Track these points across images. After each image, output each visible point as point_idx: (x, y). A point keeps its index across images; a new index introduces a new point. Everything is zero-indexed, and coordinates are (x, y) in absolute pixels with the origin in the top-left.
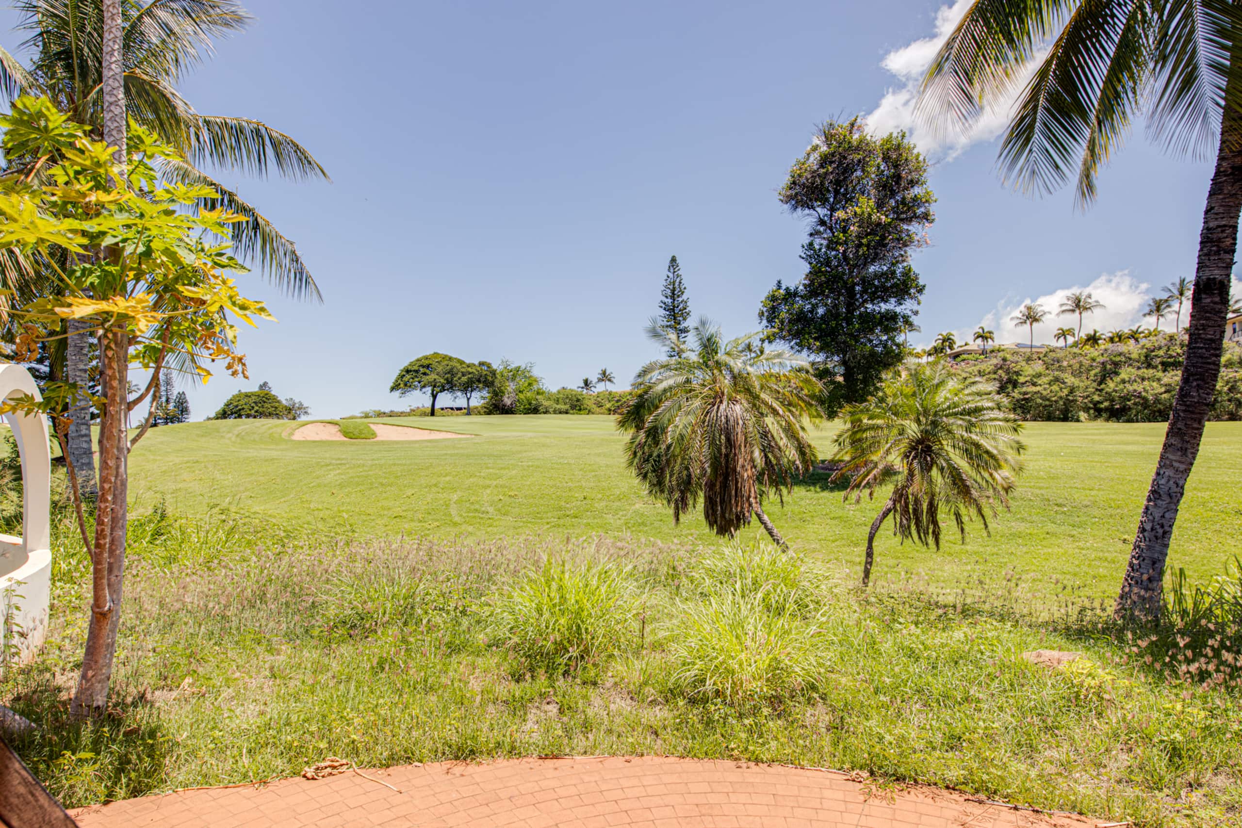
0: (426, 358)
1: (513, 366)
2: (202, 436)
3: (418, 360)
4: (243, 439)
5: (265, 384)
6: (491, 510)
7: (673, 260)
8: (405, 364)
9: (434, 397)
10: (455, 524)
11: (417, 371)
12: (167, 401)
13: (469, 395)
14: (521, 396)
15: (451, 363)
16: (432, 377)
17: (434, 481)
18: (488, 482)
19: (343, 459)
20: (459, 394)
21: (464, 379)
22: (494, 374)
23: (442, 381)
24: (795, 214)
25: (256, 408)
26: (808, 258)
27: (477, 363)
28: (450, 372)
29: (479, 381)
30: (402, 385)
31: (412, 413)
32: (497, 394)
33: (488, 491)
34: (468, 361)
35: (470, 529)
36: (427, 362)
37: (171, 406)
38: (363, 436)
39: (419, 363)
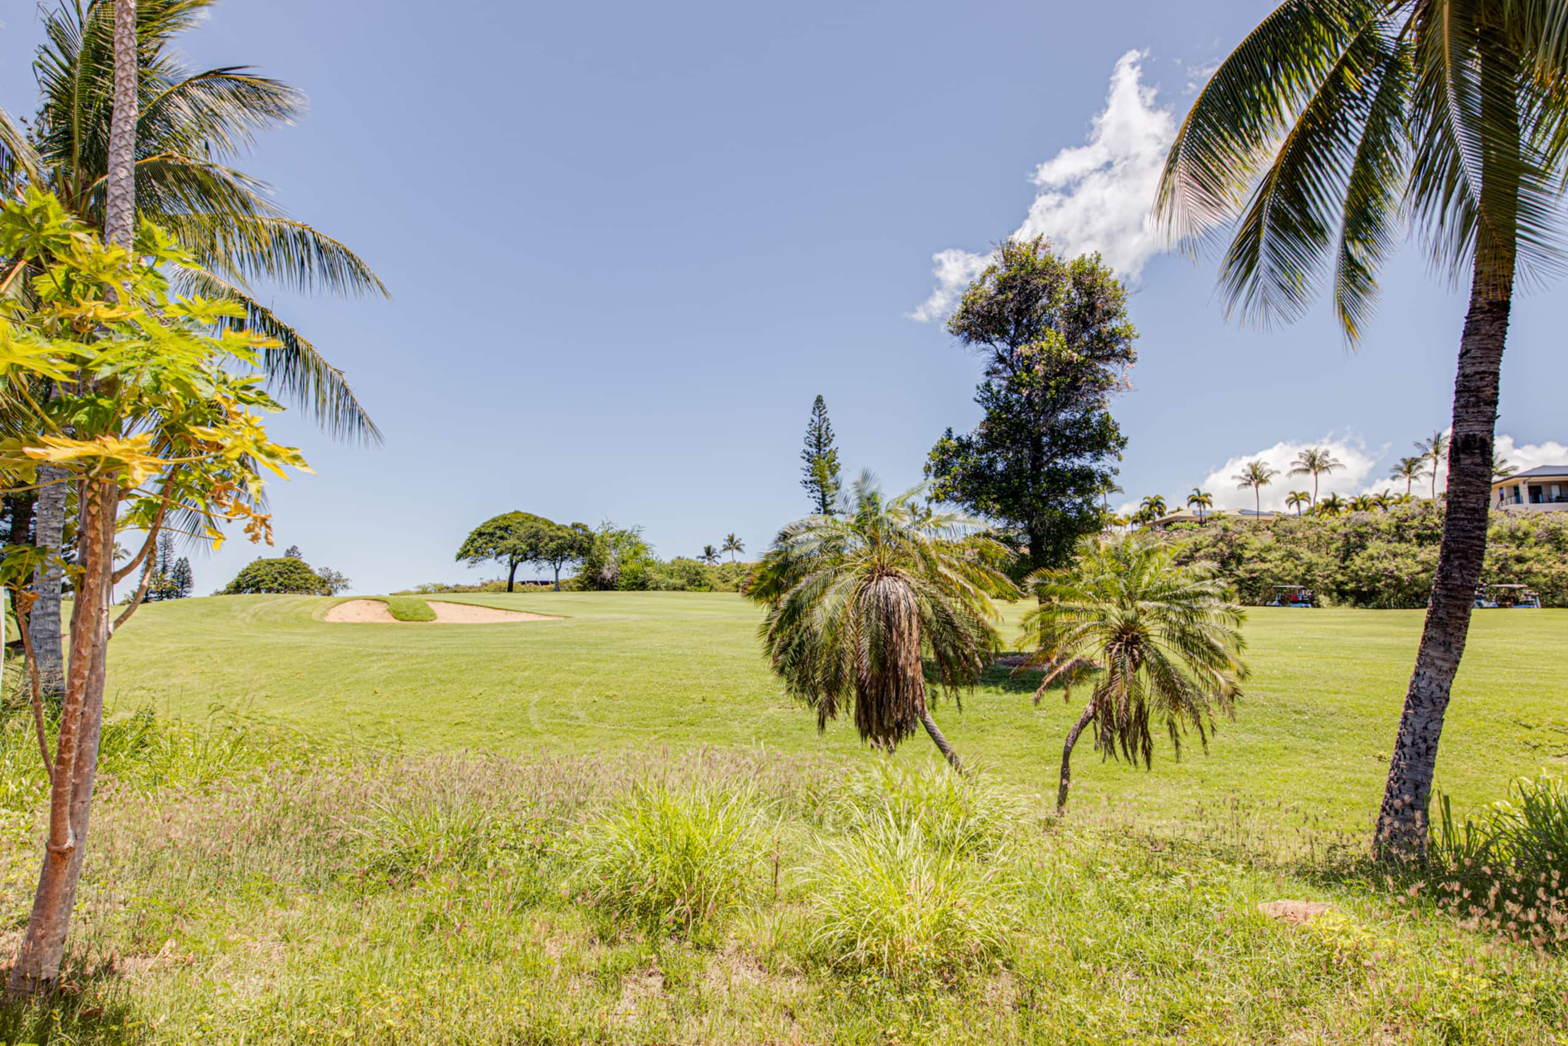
0: (504, 518)
1: (616, 529)
2: (208, 616)
3: (494, 520)
4: (260, 620)
5: (294, 549)
6: (582, 714)
7: (819, 400)
8: (476, 524)
9: (514, 567)
10: (535, 734)
11: (492, 535)
12: (164, 570)
13: (558, 565)
14: (624, 568)
15: (536, 525)
16: (511, 542)
17: (509, 677)
18: (579, 678)
19: (391, 647)
20: (545, 564)
21: (552, 545)
22: (592, 539)
23: (524, 547)
24: (968, 348)
25: (281, 580)
26: (983, 401)
27: (569, 525)
28: (535, 535)
29: (571, 548)
30: (472, 552)
31: (484, 587)
32: (595, 565)
33: (579, 691)
34: (558, 522)
35: (555, 740)
36: (506, 523)
37: (169, 576)
38: (419, 617)
39: (495, 524)
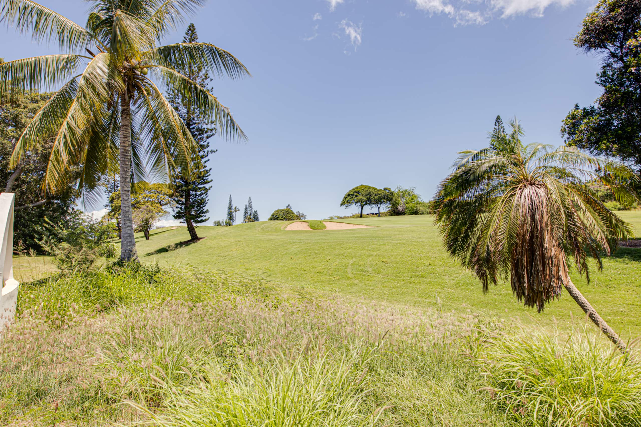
0: (357, 188)
1: (404, 189)
2: (248, 229)
3: (353, 189)
4: (263, 230)
5: (289, 205)
6: (370, 270)
7: (498, 118)
8: (347, 192)
9: (362, 208)
10: (348, 278)
11: (353, 195)
12: (250, 215)
13: (379, 206)
14: (408, 205)
15: (370, 190)
16: (360, 197)
17: (342, 252)
18: (371, 253)
19: (302, 240)
20: (374, 205)
21: (376, 197)
22: (392, 194)
23: (365, 199)
25: (284, 216)
27: (382, 189)
28: (369, 194)
29: (384, 198)
30: (346, 202)
31: (353, 216)
32: (395, 205)
33: (371, 259)
34: (378, 188)
35: (356, 282)
36: (358, 190)
37: (252, 216)
38: (319, 228)
39: (354, 191)
